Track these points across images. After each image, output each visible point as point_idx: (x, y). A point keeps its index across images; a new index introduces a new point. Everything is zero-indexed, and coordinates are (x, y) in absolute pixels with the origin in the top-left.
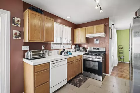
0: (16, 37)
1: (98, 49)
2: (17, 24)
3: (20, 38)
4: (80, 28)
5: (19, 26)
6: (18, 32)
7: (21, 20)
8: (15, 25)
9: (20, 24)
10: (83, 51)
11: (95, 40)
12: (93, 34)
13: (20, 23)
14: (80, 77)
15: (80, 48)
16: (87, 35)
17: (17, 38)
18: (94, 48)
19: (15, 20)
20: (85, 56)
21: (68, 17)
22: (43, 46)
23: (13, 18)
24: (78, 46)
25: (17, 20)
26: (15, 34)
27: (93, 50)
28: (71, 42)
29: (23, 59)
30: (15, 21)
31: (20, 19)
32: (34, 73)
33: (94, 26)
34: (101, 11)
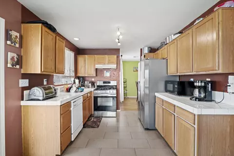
0: (13, 65)
1: (109, 83)
2: (15, 42)
3: (18, 67)
4: (86, 56)
5: (17, 45)
6: (15, 55)
7: (20, 35)
8: (12, 43)
9: (18, 43)
10: (90, 86)
11: (105, 72)
12: (104, 65)
13: (18, 40)
14: (91, 119)
15: (86, 82)
16: (96, 65)
17: (14, 67)
18: (104, 83)
19: (12, 35)
20: (96, 92)
21: (76, 39)
22: (45, 80)
23: (10, 32)
24: (82, 80)
25: (15, 35)
26: (11, 59)
27: (103, 85)
28: (74, 75)
29: (22, 102)
30: (13, 37)
31: (18, 35)
32: (61, 115)
33: (106, 56)
34: (119, 44)
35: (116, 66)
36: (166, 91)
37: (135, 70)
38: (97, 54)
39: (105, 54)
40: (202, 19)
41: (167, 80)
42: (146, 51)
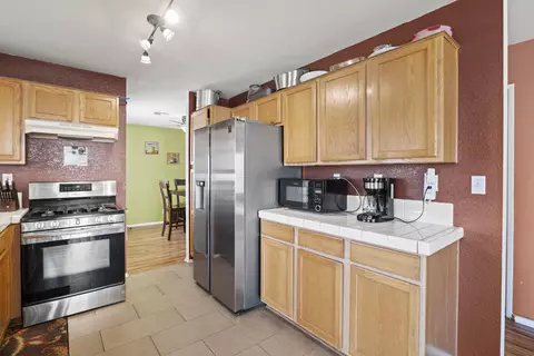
11: (67, 150)
12: (67, 125)
16: (28, 122)
27: (59, 195)
33: (76, 92)
34: (146, 60)
35: (116, 130)
36: (282, 202)
37: (150, 150)
38: (30, 79)
39: (70, 85)
40: (387, 48)
41: (283, 176)
42: (207, 99)
